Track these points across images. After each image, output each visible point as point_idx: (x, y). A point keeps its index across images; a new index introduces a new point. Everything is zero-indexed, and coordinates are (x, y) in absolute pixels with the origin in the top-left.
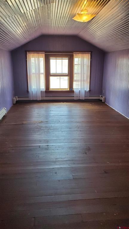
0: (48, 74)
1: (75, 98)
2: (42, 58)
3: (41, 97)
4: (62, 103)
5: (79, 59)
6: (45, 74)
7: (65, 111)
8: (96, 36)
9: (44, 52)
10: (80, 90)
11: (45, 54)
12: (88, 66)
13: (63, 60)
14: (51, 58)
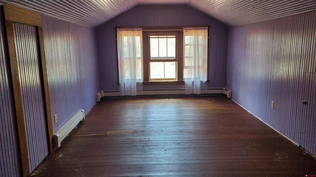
0: (147, 59)
1: (186, 92)
2: (139, 36)
3: (138, 91)
4: (167, 100)
5: (191, 36)
6: (142, 58)
7: (171, 114)
8: (215, 4)
9: (141, 29)
10: (193, 80)
11: (142, 31)
12: (205, 47)
13: (168, 39)
14: (151, 37)
